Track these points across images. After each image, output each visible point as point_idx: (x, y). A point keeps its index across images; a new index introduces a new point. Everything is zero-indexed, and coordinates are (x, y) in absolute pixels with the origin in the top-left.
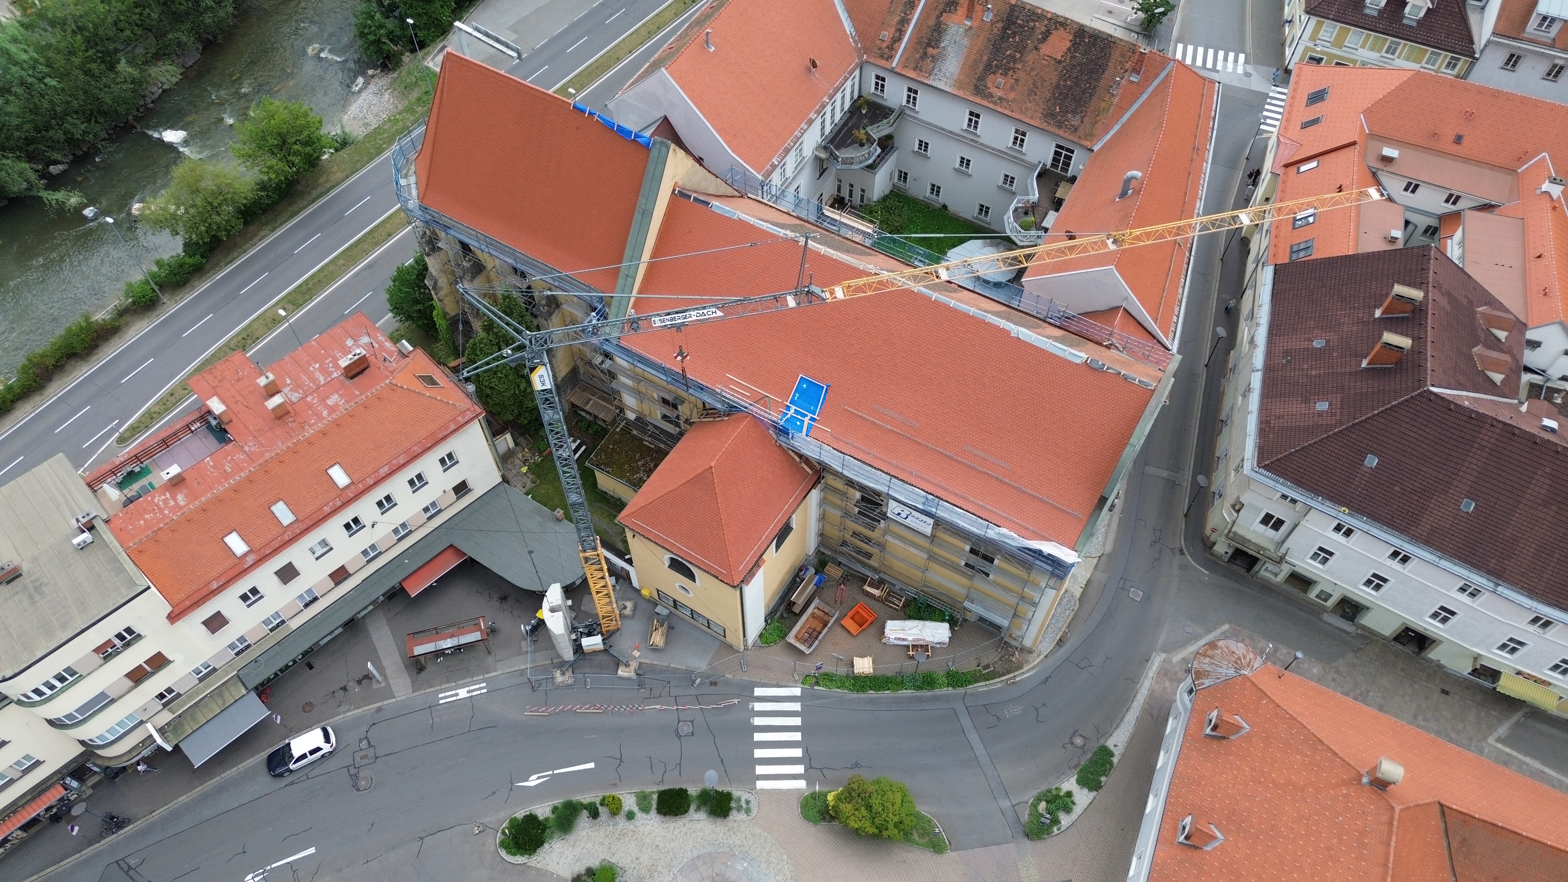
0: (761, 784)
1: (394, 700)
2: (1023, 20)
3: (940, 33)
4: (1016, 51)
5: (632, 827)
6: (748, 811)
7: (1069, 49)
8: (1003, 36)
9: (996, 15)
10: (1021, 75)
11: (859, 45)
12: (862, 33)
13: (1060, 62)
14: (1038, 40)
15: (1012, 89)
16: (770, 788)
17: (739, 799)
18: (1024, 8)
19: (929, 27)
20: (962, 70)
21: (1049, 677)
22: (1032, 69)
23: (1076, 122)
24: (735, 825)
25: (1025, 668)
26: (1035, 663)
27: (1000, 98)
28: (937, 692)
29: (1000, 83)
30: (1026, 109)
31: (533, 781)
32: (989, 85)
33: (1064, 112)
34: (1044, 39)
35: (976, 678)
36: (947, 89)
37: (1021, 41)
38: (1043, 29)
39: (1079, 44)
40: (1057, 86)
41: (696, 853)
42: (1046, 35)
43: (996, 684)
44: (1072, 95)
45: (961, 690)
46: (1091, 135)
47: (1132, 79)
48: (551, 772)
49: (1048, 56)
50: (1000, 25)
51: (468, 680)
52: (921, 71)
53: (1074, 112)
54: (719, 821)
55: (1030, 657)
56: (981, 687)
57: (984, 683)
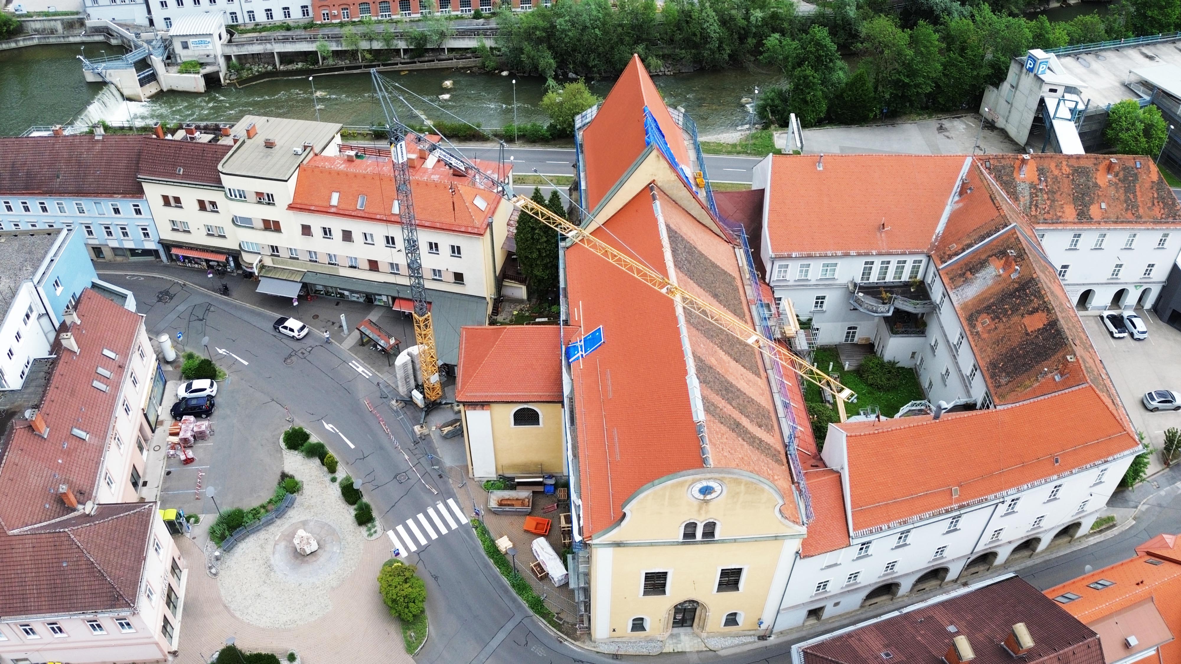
0: (391, 533)
1: (339, 345)
2: (1030, 292)
3: (982, 267)
4: (1010, 309)
5: (328, 484)
6: (370, 535)
7: (1039, 330)
8: (1012, 295)
9: (1019, 278)
10: (1001, 326)
11: (936, 244)
12: (945, 239)
13: (1027, 334)
14: (1028, 311)
15: (989, 332)
16: (391, 538)
17: (374, 526)
18: (1037, 285)
19: (979, 259)
20: (974, 298)
21: (582, 662)
22: (1009, 328)
23: (1003, 381)
24: (358, 533)
25: (577, 643)
26: (586, 648)
27: (977, 332)
28: (519, 599)
29: (985, 322)
30: (985, 351)
31: (329, 427)
32: (979, 319)
33: (1003, 369)
34: (1031, 313)
35: (546, 615)
36: (955, 306)
37: (1019, 304)
38: (1036, 305)
39: (1047, 330)
40: (1013, 350)
41: (330, 523)
42: (1035, 310)
43: (552, 631)
44: (1017, 361)
45: (531, 612)
46: (1004, 397)
47: (1056, 377)
48: (338, 431)
49: (1025, 326)
50: (1016, 286)
51: (369, 367)
52: (953, 282)
53: (1008, 374)
54: (356, 524)
55: (588, 642)
56: (542, 623)
57: (546, 623)
